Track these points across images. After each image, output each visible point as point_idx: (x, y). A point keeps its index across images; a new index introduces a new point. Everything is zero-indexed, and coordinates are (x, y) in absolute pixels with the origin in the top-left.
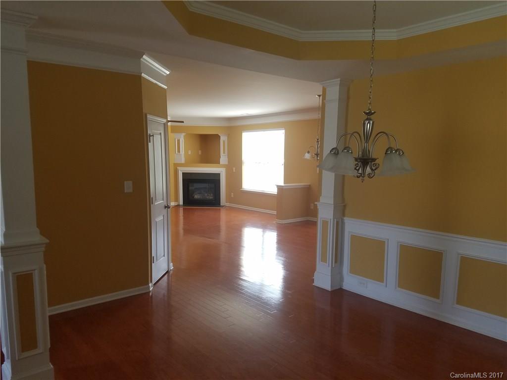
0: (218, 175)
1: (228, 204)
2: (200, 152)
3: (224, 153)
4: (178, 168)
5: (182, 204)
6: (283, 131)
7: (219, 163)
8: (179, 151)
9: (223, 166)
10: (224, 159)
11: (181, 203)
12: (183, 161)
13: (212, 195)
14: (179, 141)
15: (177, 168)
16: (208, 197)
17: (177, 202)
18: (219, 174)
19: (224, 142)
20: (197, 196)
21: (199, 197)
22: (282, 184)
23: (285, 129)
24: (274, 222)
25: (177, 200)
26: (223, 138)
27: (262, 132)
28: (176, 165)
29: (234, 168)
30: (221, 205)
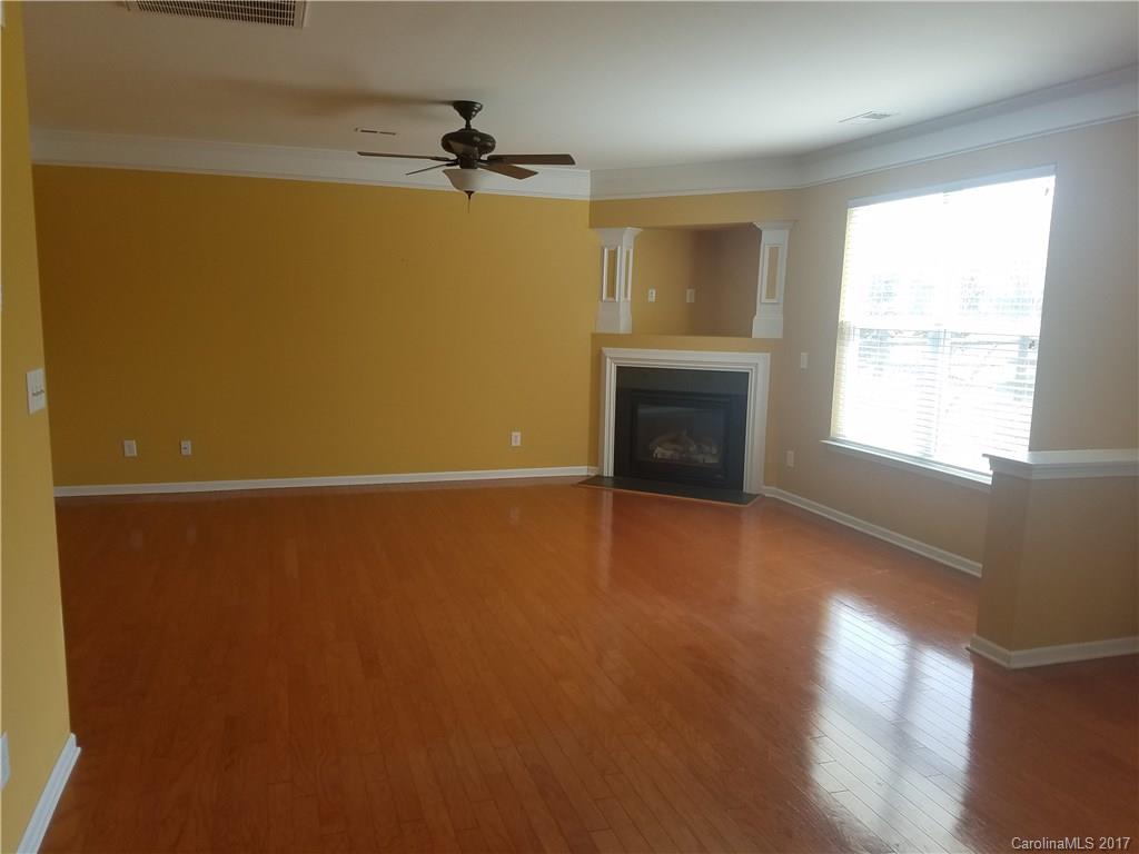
0: (741, 379)
1: (770, 492)
2: (690, 296)
3: (771, 293)
4: (604, 349)
5: (611, 474)
6: (1049, 182)
7: (750, 336)
8: (612, 293)
9: (763, 345)
10: (766, 320)
11: (608, 469)
12: (624, 325)
13: (714, 451)
14: (613, 255)
15: (601, 351)
16: (700, 457)
17: (596, 465)
18: (745, 376)
19: (774, 251)
20: (662, 452)
21: (669, 454)
22: (1021, 454)
23: (1055, 172)
24: (964, 646)
25: (595, 457)
26: (771, 238)
27: (940, 196)
28: (600, 341)
29: (804, 355)
30: (747, 488)
